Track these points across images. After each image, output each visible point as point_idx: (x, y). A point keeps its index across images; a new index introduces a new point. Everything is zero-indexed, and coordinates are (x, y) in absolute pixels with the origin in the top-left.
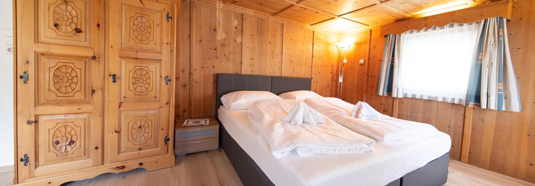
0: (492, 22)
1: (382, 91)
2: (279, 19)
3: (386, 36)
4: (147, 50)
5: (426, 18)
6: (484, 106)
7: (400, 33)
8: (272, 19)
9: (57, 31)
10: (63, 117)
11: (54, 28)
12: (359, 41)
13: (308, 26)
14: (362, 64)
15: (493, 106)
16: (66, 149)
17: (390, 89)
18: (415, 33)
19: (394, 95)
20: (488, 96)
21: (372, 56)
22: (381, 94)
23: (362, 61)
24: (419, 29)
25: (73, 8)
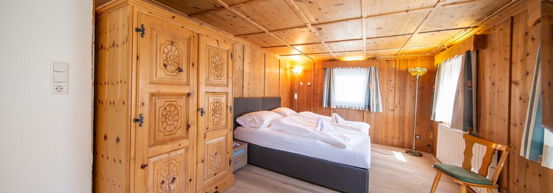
0: (373, 68)
1: (325, 105)
2: (264, 51)
3: (324, 69)
4: (221, 84)
5: (346, 62)
6: (372, 111)
7: (333, 68)
8: (260, 50)
9: (165, 70)
10: (166, 155)
11: (163, 68)
12: (306, 69)
13: (278, 57)
14: (309, 86)
15: (375, 111)
16: (169, 187)
17: (329, 103)
18: (340, 69)
19: (332, 107)
20: (373, 105)
21: (316, 81)
22: (324, 106)
23: (309, 84)
24: (343, 67)
25: (177, 49)
